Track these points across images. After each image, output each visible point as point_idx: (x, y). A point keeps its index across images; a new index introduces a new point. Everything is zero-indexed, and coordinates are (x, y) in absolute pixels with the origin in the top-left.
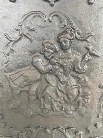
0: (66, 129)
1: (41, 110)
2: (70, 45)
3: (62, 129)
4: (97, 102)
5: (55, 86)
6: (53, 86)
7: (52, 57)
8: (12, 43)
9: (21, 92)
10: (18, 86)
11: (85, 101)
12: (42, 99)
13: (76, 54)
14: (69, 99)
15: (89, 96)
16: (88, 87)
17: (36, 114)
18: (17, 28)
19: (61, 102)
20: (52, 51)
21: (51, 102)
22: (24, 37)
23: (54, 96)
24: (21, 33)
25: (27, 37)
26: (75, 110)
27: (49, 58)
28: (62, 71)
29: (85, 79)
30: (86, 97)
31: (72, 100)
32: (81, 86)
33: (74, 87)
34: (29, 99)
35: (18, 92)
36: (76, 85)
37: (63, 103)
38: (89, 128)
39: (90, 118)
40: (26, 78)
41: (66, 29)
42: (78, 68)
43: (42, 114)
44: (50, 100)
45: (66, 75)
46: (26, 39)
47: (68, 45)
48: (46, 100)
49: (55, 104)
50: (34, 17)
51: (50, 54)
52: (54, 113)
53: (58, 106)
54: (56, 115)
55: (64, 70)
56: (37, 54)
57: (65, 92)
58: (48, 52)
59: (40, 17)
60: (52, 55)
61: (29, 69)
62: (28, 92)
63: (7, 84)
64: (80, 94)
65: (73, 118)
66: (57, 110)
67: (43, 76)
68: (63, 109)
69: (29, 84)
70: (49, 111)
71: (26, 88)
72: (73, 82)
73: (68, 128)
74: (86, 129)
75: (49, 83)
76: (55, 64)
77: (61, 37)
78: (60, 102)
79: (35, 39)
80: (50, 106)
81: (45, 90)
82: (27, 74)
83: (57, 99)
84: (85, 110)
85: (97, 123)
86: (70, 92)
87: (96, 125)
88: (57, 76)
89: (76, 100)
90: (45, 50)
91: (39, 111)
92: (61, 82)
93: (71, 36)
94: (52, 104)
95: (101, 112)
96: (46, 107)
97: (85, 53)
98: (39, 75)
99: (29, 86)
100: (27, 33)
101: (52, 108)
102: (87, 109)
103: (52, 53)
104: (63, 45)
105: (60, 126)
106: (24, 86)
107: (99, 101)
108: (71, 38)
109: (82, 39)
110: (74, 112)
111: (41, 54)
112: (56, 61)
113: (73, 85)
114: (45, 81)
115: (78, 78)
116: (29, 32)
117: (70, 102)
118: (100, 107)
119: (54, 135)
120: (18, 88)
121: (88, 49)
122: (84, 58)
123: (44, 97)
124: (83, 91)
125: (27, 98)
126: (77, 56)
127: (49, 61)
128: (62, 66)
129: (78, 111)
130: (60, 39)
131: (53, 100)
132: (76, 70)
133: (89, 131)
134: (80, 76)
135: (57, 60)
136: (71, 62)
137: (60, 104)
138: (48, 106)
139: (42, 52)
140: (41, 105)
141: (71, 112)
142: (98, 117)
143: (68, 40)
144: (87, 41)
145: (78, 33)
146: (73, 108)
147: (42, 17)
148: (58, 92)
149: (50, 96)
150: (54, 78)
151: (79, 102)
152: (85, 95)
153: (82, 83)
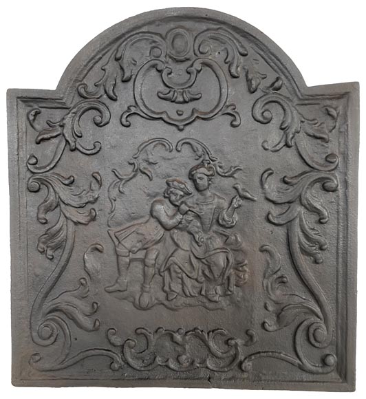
0: (208, 334)
2: (209, 184)
3: (202, 331)
4: (261, 279)
5: (187, 251)
6: (184, 250)
8: (123, 182)
10: (127, 248)
11: (240, 278)
12: (166, 273)
13: (219, 197)
14: (212, 273)
15: (245, 268)
16: (242, 251)
17: (156, 301)
18: (132, 162)
19: (199, 279)
20: (182, 193)
21: (182, 279)
22: (140, 174)
23: (187, 267)
24: (136, 168)
25: (144, 173)
27: (177, 204)
28: (199, 224)
30: (241, 269)
31: (217, 273)
32: (231, 249)
35: (127, 260)
36: (224, 248)
37: (202, 281)
38: (253, 332)
39: (252, 310)
41: (202, 162)
42: (223, 219)
43: (166, 303)
44: (180, 276)
45: (205, 231)
46: (144, 176)
47: (206, 184)
48: (173, 274)
49: (188, 282)
50: (155, 146)
51: (178, 197)
52: (188, 300)
53: (193, 287)
54: (190, 305)
56: (158, 198)
57: (204, 260)
58: (176, 195)
59: (164, 145)
61: (147, 222)
63: (111, 246)
64: (230, 264)
65: (221, 309)
66: (193, 294)
67: (168, 234)
68: (203, 293)
69: (146, 246)
70: (179, 297)
71: (140, 255)
73: (213, 331)
74: (247, 332)
75: (177, 245)
76: (186, 213)
77: (195, 172)
78: (196, 280)
79: (157, 176)
80: (180, 286)
81: (171, 256)
82: (142, 230)
83: (191, 273)
84: (241, 294)
85: (266, 320)
87: (263, 324)
88: (190, 233)
89: (223, 274)
90: (171, 192)
91: (162, 296)
92: (197, 242)
93: (209, 171)
94: (183, 283)
95: (270, 299)
96: (173, 288)
97: (233, 196)
98: (162, 231)
99: (145, 251)
100: (144, 168)
101: (183, 290)
102: (244, 292)
103: (182, 196)
104: (198, 184)
105: (199, 328)
106: (138, 251)
107: (264, 277)
108: (209, 173)
109: (226, 175)
110: (223, 298)
111: (165, 197)
112: (188, 209)
113: (216, 247)
114: (171, 242)
115: (225, 236)
116: (148, 167)
117: (214, 277)
118: (267, 287)
119: (187, 347)
120: (128, 254)
121: (236, 189)
122: (232, 202)
123: (169, 269)
124: (235, 259)
125: (141, 272)
126: (221, 201)
127: (177, 208)
130: (193, 175)
131: (184, 275)
133: (251, 337)
134: (228, 232)
135: (190, 207)
136: (211, 209)
138: (177, 287)
139: (166, 195)
141: (216, 298)
142: (266, 308)
143: (206, 177)
144: (233, 177)
145: (220, 167)
147: (166, 145)
149: (180, 268)
151: (229, 279)
152: (239, 266)
153: (232, 244)
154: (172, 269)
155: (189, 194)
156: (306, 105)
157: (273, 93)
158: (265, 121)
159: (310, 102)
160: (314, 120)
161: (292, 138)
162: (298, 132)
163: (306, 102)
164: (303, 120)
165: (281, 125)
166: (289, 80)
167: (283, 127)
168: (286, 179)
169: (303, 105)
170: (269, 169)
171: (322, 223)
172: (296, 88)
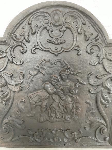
0: (65, 131)
1: (49, 117)
2: (67, 78)
3: (63, 130)
4: (85, 113)
5: (58, 102)
6: (56, 102)
7: (57, 85)
8: (32, 76)
9: (36, 106)
10: (34, 102)
11: (77, 112)
12: (50, 111)
13: (71, 83)
14: (67, 110)
15: (80, 109)
16: (79, 103)
17: (46, 120)
18: (36, 68)
19: (62, 112)
20: (56, 81)
21: (56, 112)
23: (57, 108)
24: (38, 71)
25: (41, 73)
26: (71, 118)
27: (54, 85)
28: (62, 92)
29: (77, 98)
30: (78, 109)
31: (69, 111)
33: (70, 103)
34: (41, 110)
35: (35, 105)
36: (72, 102)
37: (63, 113)
38: (81, 130)
39: (81, 123)
40: (40, 97)
41: (65, 69)
42: (72, 91)
43: (49, 120)
44: (55, 111)
45: (65, 95)
46: (41, 74)
47: (66, 78)
48: (52, 111)
49: (58, 114)
50: (46, 62)
51: (55, 83)
52: (57, 120)
53: (60, 115)
54: (58, 121)
55: (64, 92)
56: (47, 82)
57: (64, 106)
58: (54, 82)
59: (50, 62)
60: (56, 83)
61: (42, 91)
62: (41, 106)
63: (28, 100)
64: (74, 107)
65: (70, 123)
66: (59, 118)
67: (50, 96)
68: (63, 117)
69: (42, 100)
70: (54, 118)
71: (40, 103)
72: (69, 99)
73: (67, 130)
74: (79, 130)
75: (54, 100)
76: (58, 89)
77: (62, 73)
78: (61, 113)
79: (46, 74)
80: (55, 115)
81: (51, 104)
82: (41, 94)
83: (59, 110)
84: (77, 117)
85: (86, 127)
86: (68, 106)
87: (85, 128)
88: (59, 96)
89: (71, 111)
91: (48, 118)
92: (62, 100)
93: (67, 73)
94: (56, 114)
95: (88, 119)
96: (52, 116)
97: (76, 82)
98: (48, 95)
99: (42, 102)
100: (42, 71)
101: (56, 116)
102: (78, 117)
103: (56, 82)
104: (63, 78)
105: (61, 129)
106: (39, 102)
107: (86, 112)
108: (67, 74)
109: (74, 74)
111: (49, 82)
112: (59, 87)
113: (69, 101)
114: (52, 99)
115: (72, 97)
117: (68, 112)
118: (87, 115)
119: (57, 135)
121: (78, 80)
122: (76, 85)
123: (51, 109)
124: (76, 106)
125: (40, 109)
127: (54, 87)
128: (62, 90)
129: (73, 118)
130: (61, 74)
131: (56, 111)
132: (71, 92)
133: (80, 132)
134: (74, 96)
136: (68, 87)
137: (61, 114)
138: (53, 115)
139: (50, 81)
140: (49, 114)
141: (68, 119)
142: (86, 122)
143: (66, 75)
144: (77, 75)
145: (72, 71)
146: (69, 116)
148: (60, 106)
149: (55, 109)
150: (57, 97)
151: (73, 112)
152: (77, 108)
154: (52, 109)
155: (59, 81)
156: (108, 47)
157: (95, 42)
158: (91, 53)
159: (110, 46)
160: (111, 53)
161: (102, 60)
162: (104, 58)
163: (109, 46)
164: (107, 53)
165: (97, 55)
166: (102, 36)
167: (98, 56)
168: (98, 77)
169: (107, 47)
170: (91, 73)
171: (110, 93)
172: (105, 40)
